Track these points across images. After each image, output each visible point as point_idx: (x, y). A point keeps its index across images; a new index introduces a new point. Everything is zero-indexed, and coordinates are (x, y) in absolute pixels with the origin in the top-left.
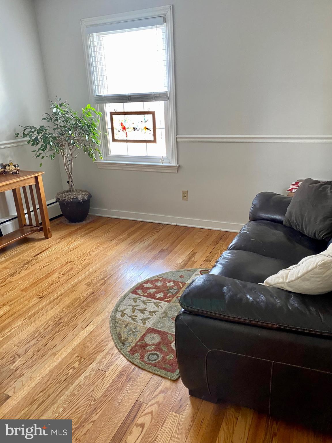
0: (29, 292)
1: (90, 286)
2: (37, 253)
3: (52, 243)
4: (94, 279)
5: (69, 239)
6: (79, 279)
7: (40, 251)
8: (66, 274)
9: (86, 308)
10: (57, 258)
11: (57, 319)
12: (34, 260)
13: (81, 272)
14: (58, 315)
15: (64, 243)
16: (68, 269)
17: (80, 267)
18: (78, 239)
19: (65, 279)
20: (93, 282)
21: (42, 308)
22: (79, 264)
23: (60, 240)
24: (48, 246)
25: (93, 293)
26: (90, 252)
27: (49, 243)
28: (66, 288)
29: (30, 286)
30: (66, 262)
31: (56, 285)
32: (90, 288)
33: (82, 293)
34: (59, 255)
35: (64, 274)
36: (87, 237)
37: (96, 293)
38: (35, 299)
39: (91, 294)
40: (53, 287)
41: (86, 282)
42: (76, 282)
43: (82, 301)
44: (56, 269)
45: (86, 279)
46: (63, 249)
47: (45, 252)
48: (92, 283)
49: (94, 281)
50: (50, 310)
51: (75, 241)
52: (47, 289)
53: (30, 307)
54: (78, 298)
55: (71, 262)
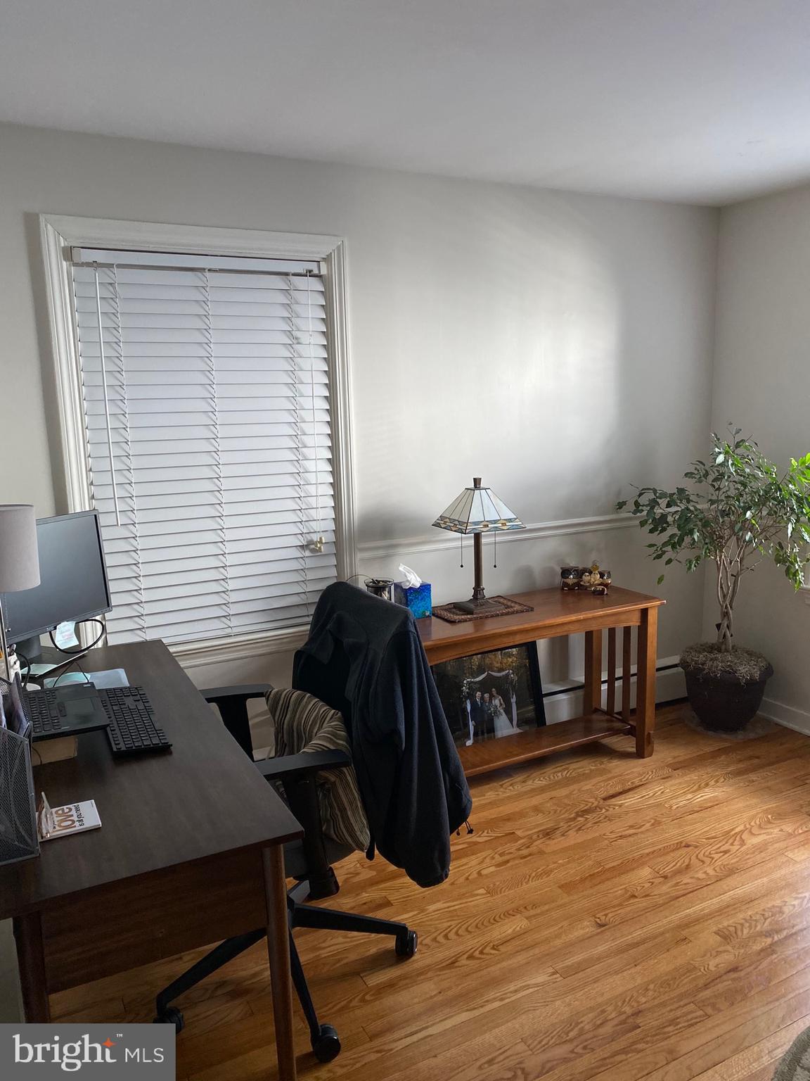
0: (576, 897)
1: (729, 940)
2: (612, 792)
3: (650, 773)
4: (742, 925)
5: (694, 776)
6: (703, 910)
7: (618, 789)
8: (671, 877)
9: (709, 1010)
10: (657, 823)
11: (628, 1010)
12: (601, 809)
13: (711, 887)
14: (632, 996)
15: (680, 783)
16: (678, 864)
17: (711, 872)
18: (717, 781)
19: (667, 893)
20: (739, 933)
21: (599, 959)
22: (707, 860)
23: (670, 770)
24: (641, 780)
25: (735, 969)
26: (742, 832)
27: (644, 773)
28: (665, 921)
29: (583, 880)
30: (677, 843)
31: (642, 903)
32: (729, 948)
33: (705, 955)
34: (662, 814)
35: (665, 877)
36: (741, 784)
37: (742, 974)
38: (586, 923)
39: (729, 972)
40: (633, 907)
41: (720, 926)
42: (695, 912)
43: (701, 982)
44: (648, 854)
45: (721, 915)
46: (674, 801)
47: (630, 794)
48: (734, 935)
49: (742, 931)
50: (616, 973)
51: (707, 785)
52: (619, 905)
53: (572, 944)
54: (690, 969)
55: (691, 848)
